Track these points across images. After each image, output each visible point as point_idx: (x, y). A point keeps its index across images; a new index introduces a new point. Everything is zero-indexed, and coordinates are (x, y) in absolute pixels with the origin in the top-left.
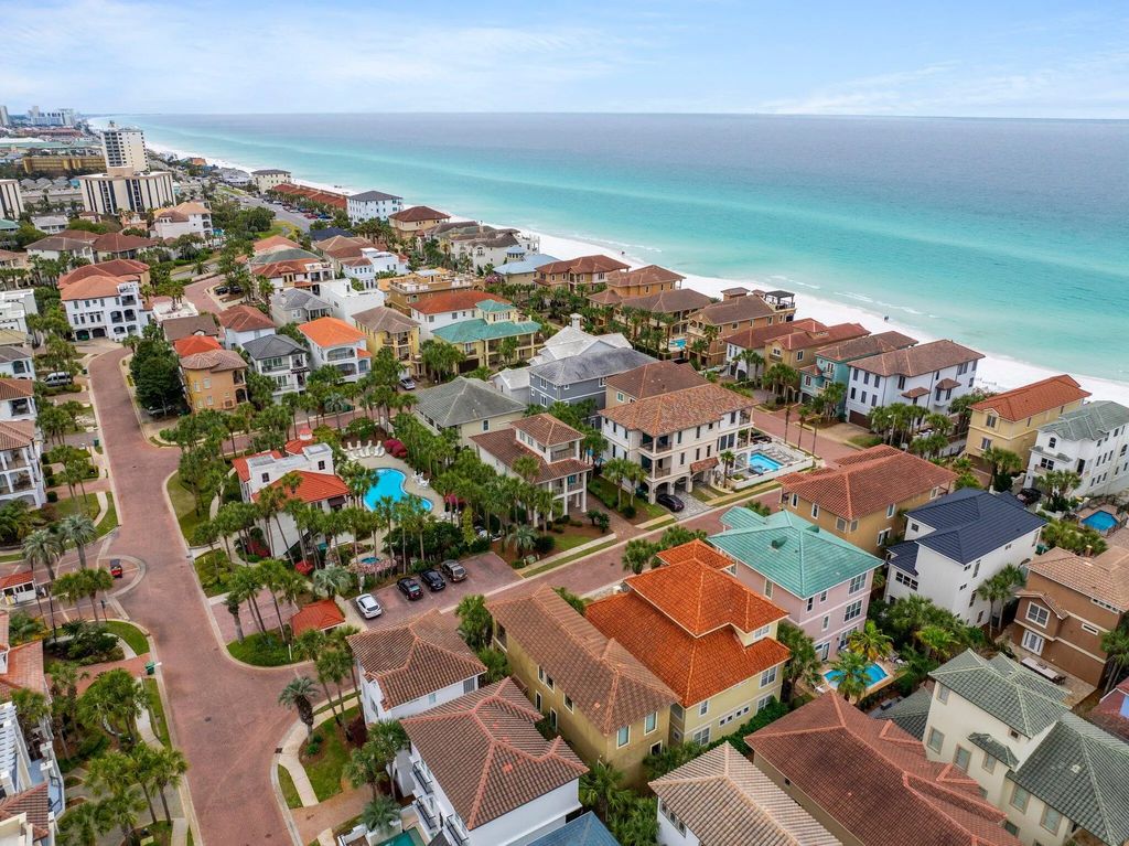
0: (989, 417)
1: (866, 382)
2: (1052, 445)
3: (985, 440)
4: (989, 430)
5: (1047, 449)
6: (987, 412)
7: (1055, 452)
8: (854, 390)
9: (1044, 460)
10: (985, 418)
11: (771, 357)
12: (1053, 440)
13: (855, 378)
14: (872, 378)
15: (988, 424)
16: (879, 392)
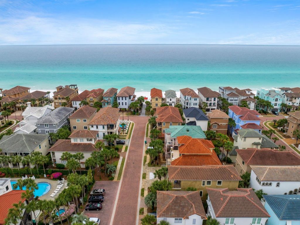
0: (156, 99)
1: (122, 99)
2: (171, 100)
3: (156, 104)
4: (157, 101)
5: (170, 102)
6: (155, 98)
7: (171, 102)
8: (119, 103)
9: (170, 104)
10: (155, 99)
11: (89, 101)
12: (171, 99)
13: (119, 99)
14: (124, 98)
15: (156, 100)
16: (127, 101)
